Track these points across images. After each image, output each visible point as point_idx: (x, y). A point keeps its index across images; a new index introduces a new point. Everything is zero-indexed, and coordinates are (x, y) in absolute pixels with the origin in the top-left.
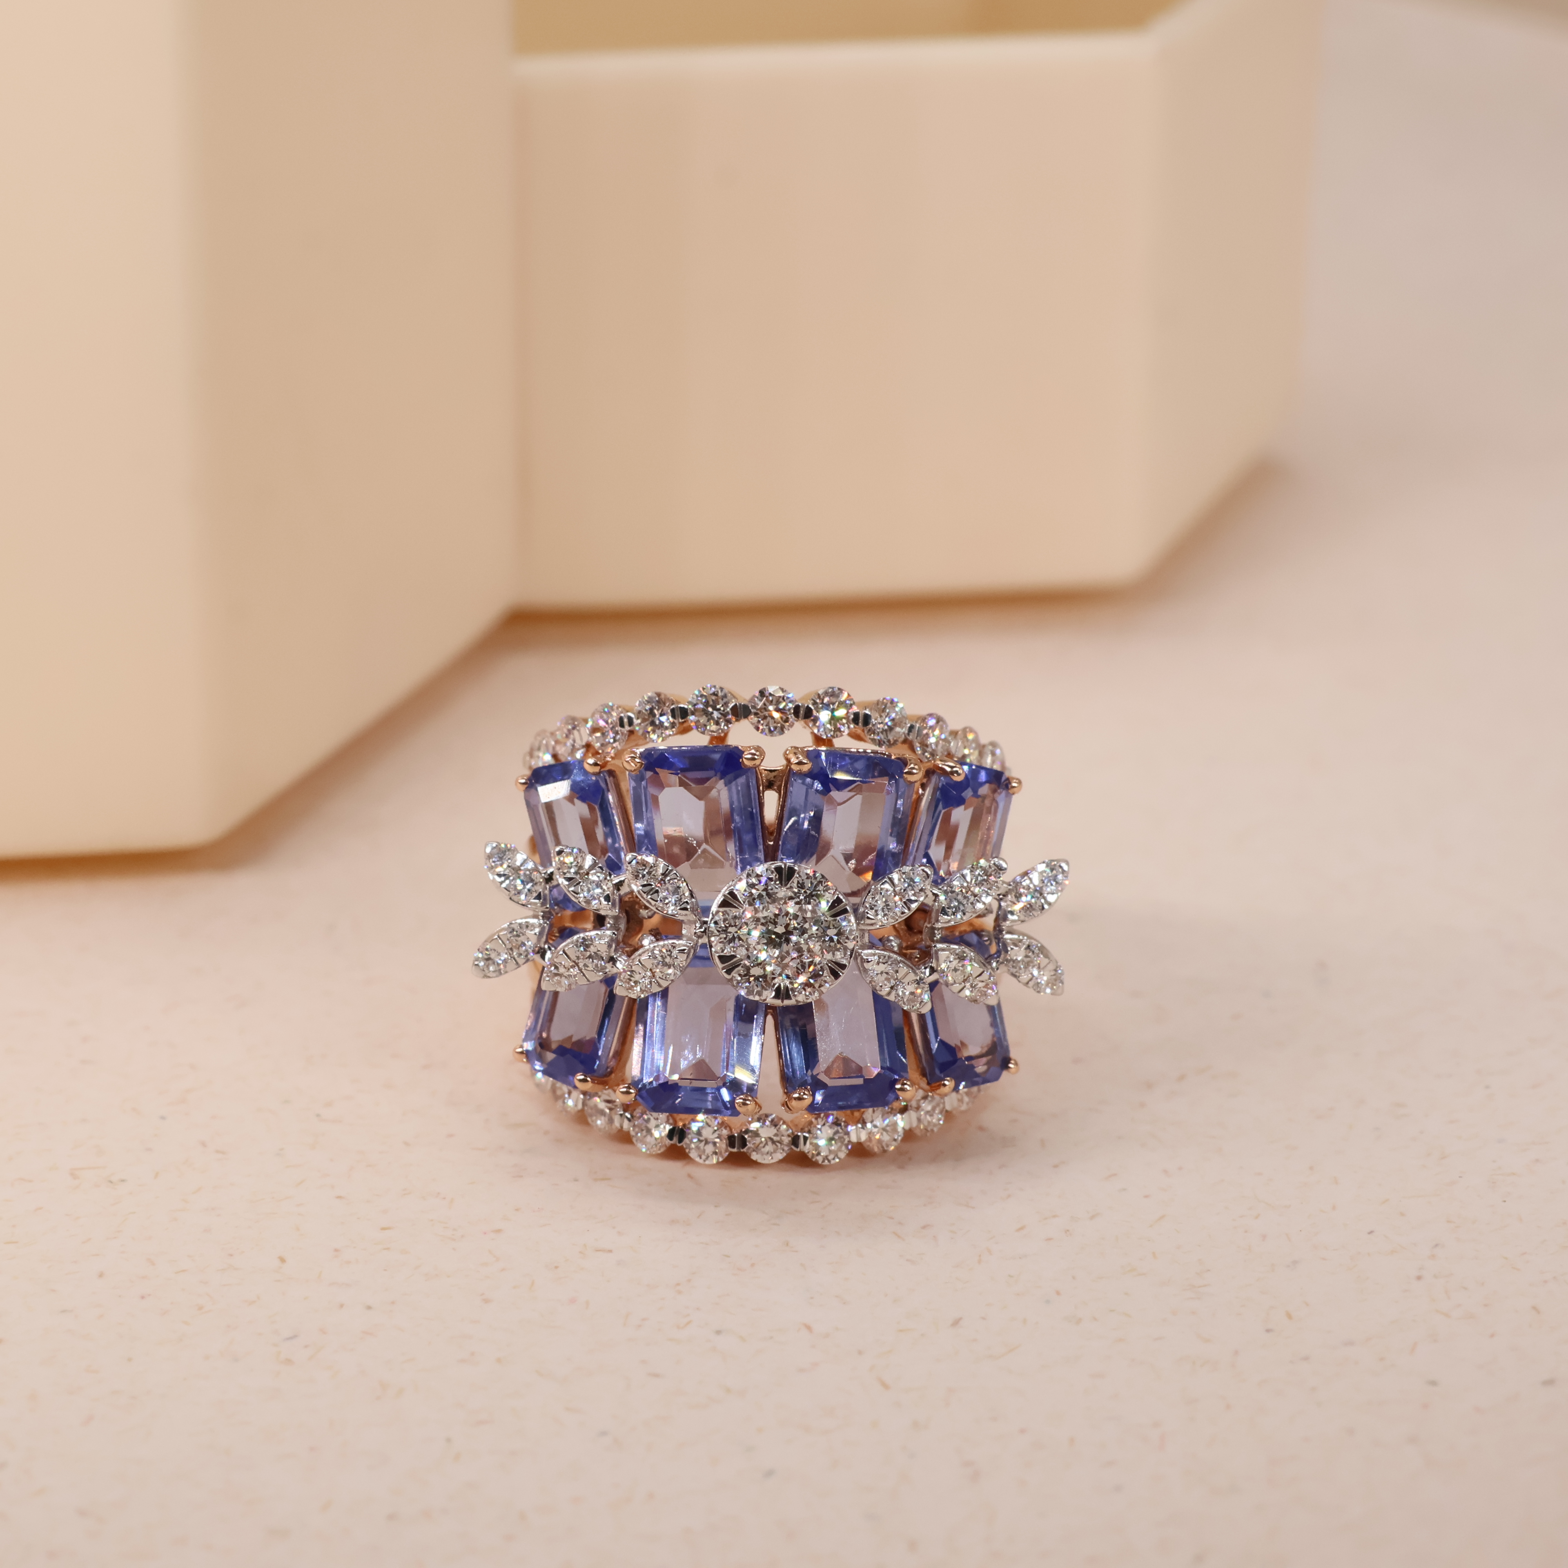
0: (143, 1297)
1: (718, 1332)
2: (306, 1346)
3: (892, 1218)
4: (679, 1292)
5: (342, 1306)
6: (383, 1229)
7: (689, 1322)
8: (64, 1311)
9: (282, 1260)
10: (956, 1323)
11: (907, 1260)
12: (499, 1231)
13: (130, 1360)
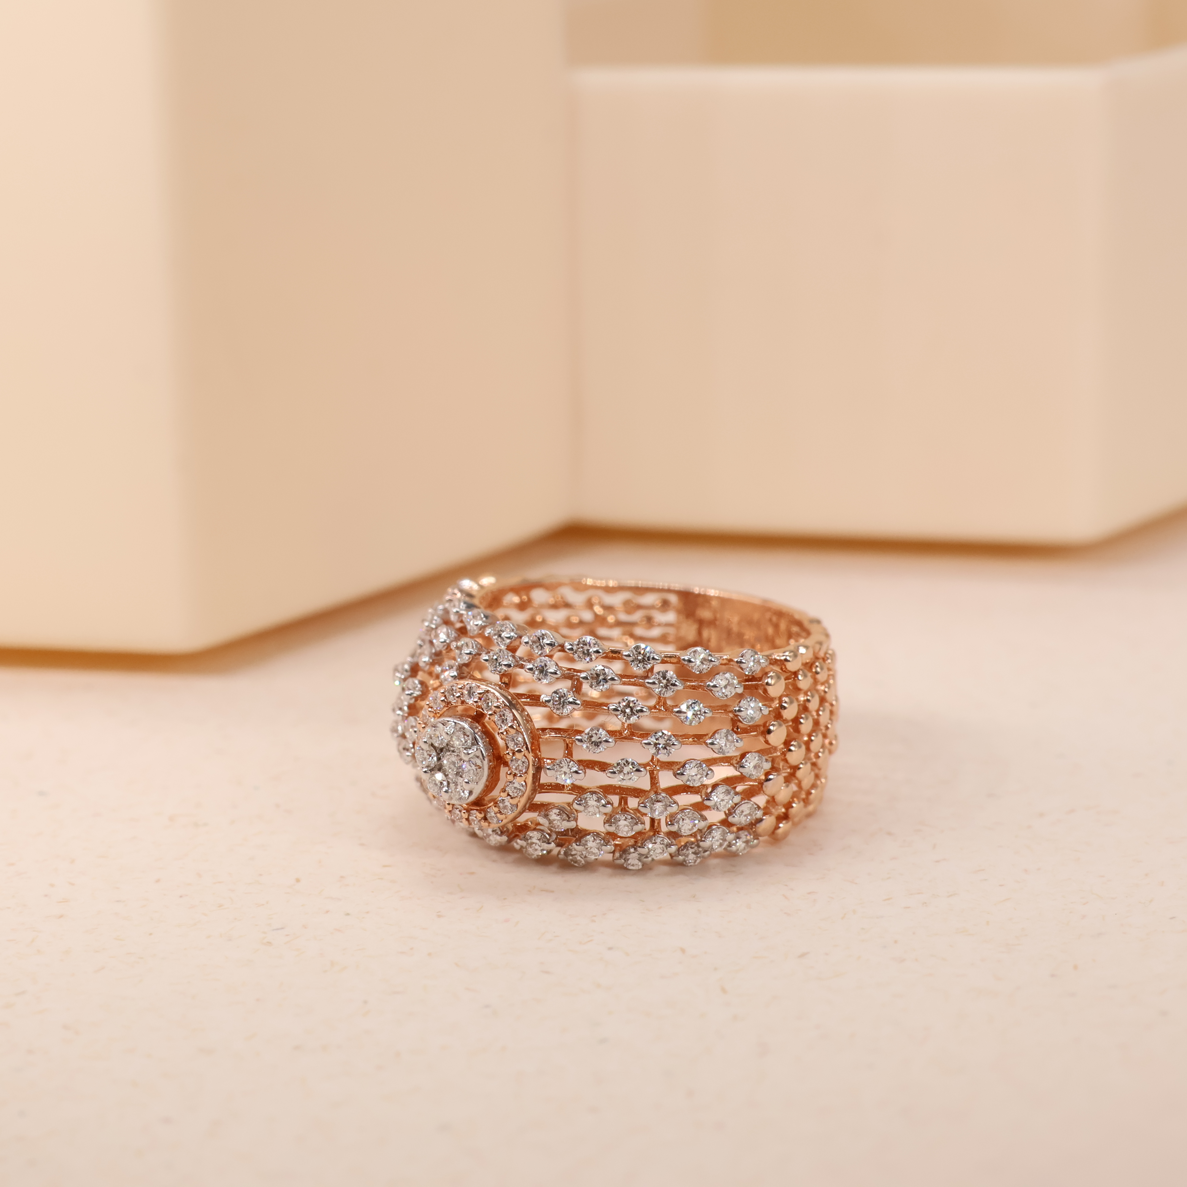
0: (181, 897)
1: (610, 949)
2: (287, 935)
3: (786, 885)
4: (593, 921)
5: (327, 912)
6: (385, 866)
7: (591, 940)
8: (118, 901)
9: (298, 880)
10: (803, 955)
11: (785, 913)
12: (472, 873)
13: (151, 934)
